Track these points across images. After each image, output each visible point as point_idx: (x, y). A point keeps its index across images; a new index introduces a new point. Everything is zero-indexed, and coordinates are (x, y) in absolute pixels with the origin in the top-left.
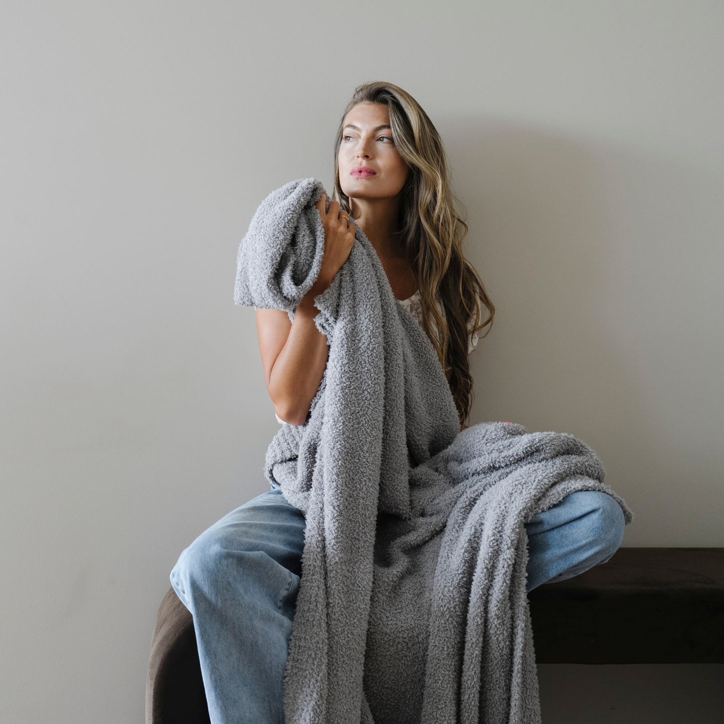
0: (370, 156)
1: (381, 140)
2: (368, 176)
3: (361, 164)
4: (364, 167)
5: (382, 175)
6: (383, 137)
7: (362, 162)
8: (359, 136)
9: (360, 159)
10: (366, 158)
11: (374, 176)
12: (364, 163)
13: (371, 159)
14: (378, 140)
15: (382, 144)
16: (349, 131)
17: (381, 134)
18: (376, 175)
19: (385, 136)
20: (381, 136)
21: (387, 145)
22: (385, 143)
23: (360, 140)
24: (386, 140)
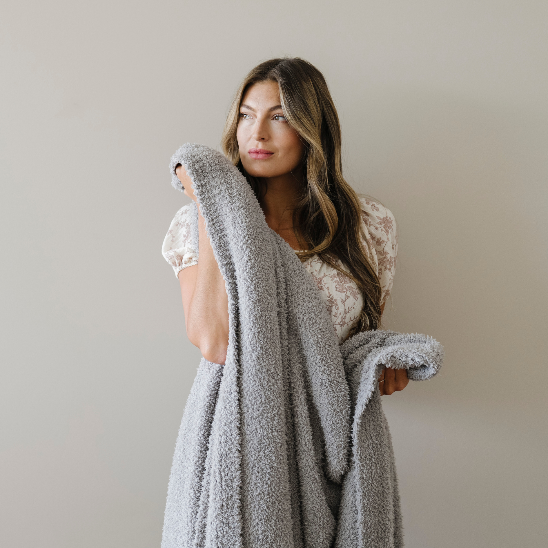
0: (266, 138)
1: (276, 119)
2: (265, 157)
3: (257, 146)
4: (260, 150)
5: (280, 155)
6: (278, 116)
7: (258, 144)
8: (256, 116)
9: (256, 142)
10: (262, 140)
11: (271, 156)
12: (260, 146)
13: (267, 141)
14: (273, 119)
15: (276, 123)
16: (243, 110)
17: (276, 113)
18: (274, 155)
19: (279, 115)
20: (276, 115)
21: (281, 123)
22: (280, 122)
23: (256, 119)
24: (281, 119)
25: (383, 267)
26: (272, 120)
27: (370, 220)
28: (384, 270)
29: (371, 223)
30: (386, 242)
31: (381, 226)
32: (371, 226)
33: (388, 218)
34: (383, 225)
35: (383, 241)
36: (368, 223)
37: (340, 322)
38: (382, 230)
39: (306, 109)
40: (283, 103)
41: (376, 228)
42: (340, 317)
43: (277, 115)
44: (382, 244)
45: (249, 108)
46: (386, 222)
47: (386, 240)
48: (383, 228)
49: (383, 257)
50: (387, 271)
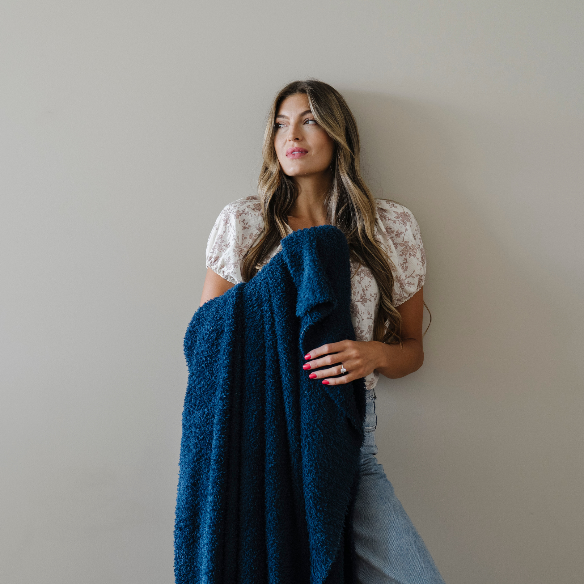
0: (300, 138)
1: (307, 124)
5: (313, 153)
6: (308, 121)
7: (293, 144)
8: (289, 123)
9: (292, 142)
10: (297, 140)
11: (306, 155)
12: (296, 145)
13: (301, 141)
15: (308, 126)
16: (279, 120)
17: (306, 118)
18: (308, 153)
19: (309, 119)
20: (306, 120)
21: (312, 126)
22: (310, 125)
23: (289, 126)
24: (310, 122)
25: (408, 255)
26: (303, 124)
27: (388, 216)
28: (409, 257)
29: (389, 218)
30: (404, 233)
31: (398, 220)
32: (390, 221)
33: (405, 213)
34: (401, 218)
35: (402, 233)
36: (387, 219)
37: (359, 300)
38: (399, 223)
39: (331, 113)
40: (312, 108)
41: (394, 222)
42: (359, 295)
43: (308, 119)
44: (401, 235)
45: (283, 117)
46: (403, 216)
47: (403, 230)
48: (400, 221)
49: (405, 246)
50: (412, 257)
